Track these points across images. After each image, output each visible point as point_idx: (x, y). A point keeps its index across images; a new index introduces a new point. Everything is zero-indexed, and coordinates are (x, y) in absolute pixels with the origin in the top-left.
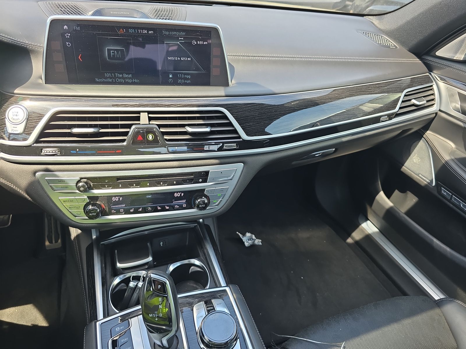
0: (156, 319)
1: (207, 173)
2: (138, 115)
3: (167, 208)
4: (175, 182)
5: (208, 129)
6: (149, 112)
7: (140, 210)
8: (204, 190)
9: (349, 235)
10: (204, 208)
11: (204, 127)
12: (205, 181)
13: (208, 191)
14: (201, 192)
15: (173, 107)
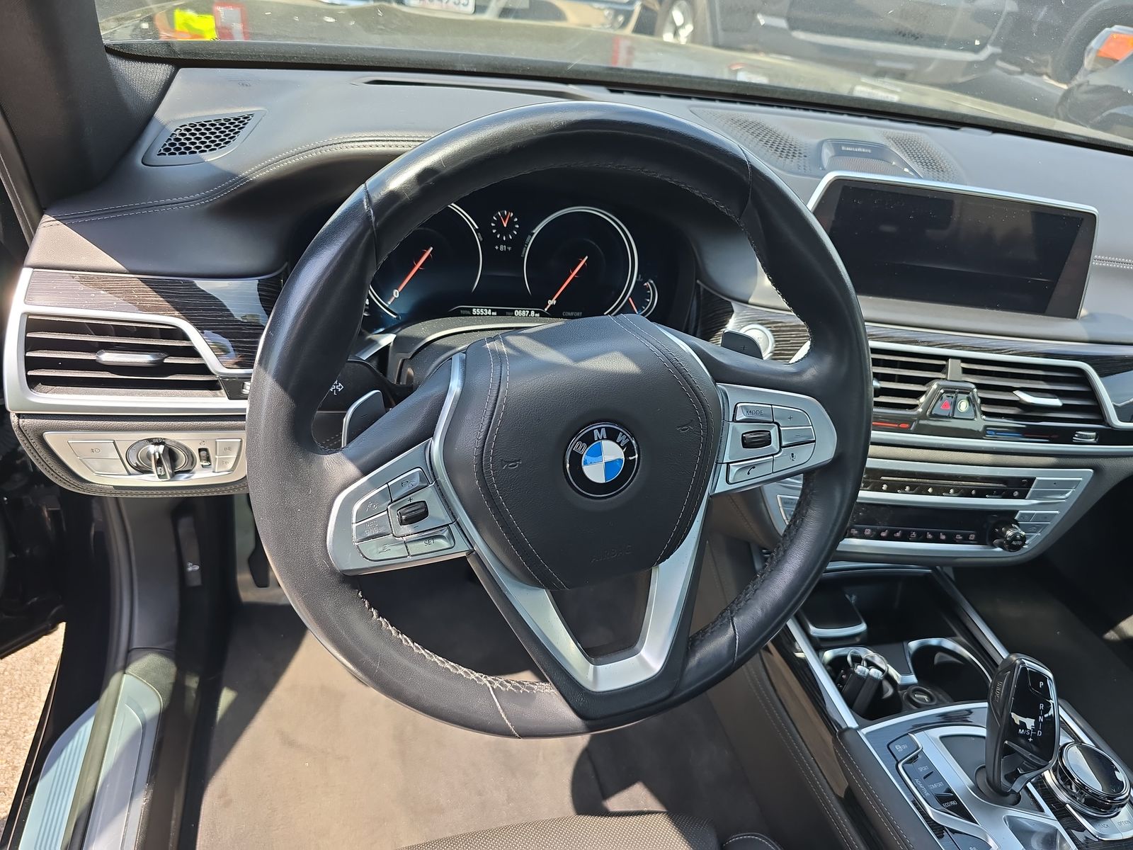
0: (1030, 740)
1: (1031, 481)
2: (944, 363)
3: (943, 537)
4: (973, 492)
5: (1057, 402)
6: (964, 360)
7: (898, 534)
8: (1015, 512)
9: (1113, 624)
10: (1018, 548)
11: (1049, 395)
12: (1022, 496)
13: (1022, 515)
14: (1008, 517)
15: (1005, 353)
